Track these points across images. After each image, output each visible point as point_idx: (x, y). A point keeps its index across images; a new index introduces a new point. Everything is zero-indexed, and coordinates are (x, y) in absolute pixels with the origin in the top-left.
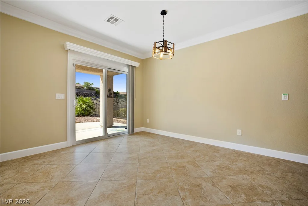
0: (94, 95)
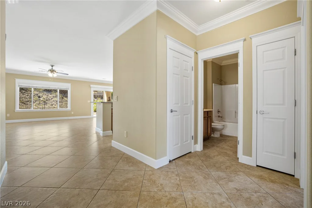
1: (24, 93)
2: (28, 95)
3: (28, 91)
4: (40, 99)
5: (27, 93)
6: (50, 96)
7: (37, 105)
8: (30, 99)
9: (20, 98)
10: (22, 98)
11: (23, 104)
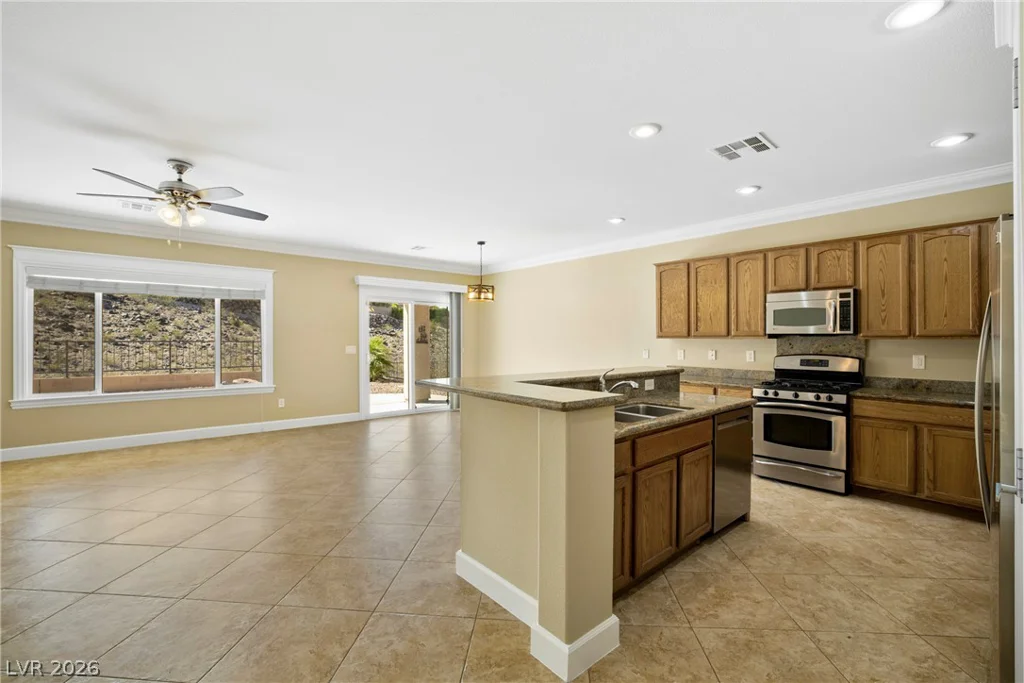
0: (386, 322)
1: (117, 308)
2: (127, 316)
3: (129, 302)
4: (167, 327)
5: (123, 307)
6: (196, 317)
7: (154, 348)
8: (133, 328)
9: (103, 325)
10: (109, 325)
11: (111, 347)
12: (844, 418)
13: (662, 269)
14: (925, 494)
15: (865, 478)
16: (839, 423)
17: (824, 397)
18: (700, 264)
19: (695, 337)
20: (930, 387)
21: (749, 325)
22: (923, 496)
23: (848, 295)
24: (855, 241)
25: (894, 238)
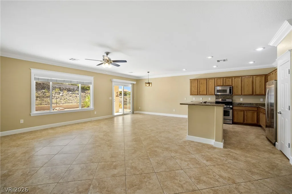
12: (232, 110)
13: (191, 80)
14: (245, 122)
15: (235, 121)
16: (231, 111)
17: (228, 106)
18: (200, 80)
19: (199, 95)
20: (244, 104)
21: (211, 93)
22: (245, 123)
23: (231, 87)
24: (232, 77)
25: (239, 77)
